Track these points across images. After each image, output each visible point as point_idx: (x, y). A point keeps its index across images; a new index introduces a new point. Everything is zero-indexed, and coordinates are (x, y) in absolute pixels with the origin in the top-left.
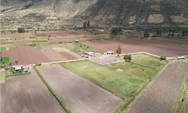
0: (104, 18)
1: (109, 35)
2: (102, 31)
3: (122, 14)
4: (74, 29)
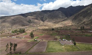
2: (91, 31)
4: (75, 30)
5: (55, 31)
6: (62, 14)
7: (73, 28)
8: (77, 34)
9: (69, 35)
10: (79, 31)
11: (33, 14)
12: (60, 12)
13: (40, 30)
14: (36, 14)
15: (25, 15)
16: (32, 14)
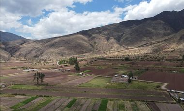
6: (165, 26)
8: (163, 69)
9: (147, 70)
11: (103, 30)
12: (160, 23)
14: (109, 30)
15: (89, 32)
16: (101, 30)
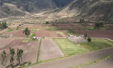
0: (95, 17)
1: (93, 27)
2: (91, 24)
3: (109, 14)
4: (74, 23)
5: (50, 24)
7: (70, 21)
8: (79, 28)
9: (71, 30)
10: (78, 24)
13: (30, 23)
14: (17, 1)
